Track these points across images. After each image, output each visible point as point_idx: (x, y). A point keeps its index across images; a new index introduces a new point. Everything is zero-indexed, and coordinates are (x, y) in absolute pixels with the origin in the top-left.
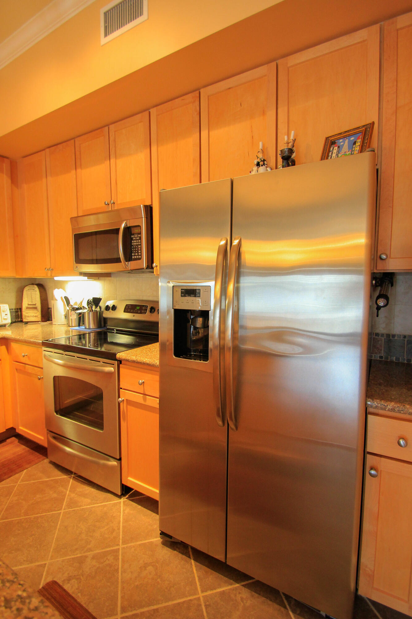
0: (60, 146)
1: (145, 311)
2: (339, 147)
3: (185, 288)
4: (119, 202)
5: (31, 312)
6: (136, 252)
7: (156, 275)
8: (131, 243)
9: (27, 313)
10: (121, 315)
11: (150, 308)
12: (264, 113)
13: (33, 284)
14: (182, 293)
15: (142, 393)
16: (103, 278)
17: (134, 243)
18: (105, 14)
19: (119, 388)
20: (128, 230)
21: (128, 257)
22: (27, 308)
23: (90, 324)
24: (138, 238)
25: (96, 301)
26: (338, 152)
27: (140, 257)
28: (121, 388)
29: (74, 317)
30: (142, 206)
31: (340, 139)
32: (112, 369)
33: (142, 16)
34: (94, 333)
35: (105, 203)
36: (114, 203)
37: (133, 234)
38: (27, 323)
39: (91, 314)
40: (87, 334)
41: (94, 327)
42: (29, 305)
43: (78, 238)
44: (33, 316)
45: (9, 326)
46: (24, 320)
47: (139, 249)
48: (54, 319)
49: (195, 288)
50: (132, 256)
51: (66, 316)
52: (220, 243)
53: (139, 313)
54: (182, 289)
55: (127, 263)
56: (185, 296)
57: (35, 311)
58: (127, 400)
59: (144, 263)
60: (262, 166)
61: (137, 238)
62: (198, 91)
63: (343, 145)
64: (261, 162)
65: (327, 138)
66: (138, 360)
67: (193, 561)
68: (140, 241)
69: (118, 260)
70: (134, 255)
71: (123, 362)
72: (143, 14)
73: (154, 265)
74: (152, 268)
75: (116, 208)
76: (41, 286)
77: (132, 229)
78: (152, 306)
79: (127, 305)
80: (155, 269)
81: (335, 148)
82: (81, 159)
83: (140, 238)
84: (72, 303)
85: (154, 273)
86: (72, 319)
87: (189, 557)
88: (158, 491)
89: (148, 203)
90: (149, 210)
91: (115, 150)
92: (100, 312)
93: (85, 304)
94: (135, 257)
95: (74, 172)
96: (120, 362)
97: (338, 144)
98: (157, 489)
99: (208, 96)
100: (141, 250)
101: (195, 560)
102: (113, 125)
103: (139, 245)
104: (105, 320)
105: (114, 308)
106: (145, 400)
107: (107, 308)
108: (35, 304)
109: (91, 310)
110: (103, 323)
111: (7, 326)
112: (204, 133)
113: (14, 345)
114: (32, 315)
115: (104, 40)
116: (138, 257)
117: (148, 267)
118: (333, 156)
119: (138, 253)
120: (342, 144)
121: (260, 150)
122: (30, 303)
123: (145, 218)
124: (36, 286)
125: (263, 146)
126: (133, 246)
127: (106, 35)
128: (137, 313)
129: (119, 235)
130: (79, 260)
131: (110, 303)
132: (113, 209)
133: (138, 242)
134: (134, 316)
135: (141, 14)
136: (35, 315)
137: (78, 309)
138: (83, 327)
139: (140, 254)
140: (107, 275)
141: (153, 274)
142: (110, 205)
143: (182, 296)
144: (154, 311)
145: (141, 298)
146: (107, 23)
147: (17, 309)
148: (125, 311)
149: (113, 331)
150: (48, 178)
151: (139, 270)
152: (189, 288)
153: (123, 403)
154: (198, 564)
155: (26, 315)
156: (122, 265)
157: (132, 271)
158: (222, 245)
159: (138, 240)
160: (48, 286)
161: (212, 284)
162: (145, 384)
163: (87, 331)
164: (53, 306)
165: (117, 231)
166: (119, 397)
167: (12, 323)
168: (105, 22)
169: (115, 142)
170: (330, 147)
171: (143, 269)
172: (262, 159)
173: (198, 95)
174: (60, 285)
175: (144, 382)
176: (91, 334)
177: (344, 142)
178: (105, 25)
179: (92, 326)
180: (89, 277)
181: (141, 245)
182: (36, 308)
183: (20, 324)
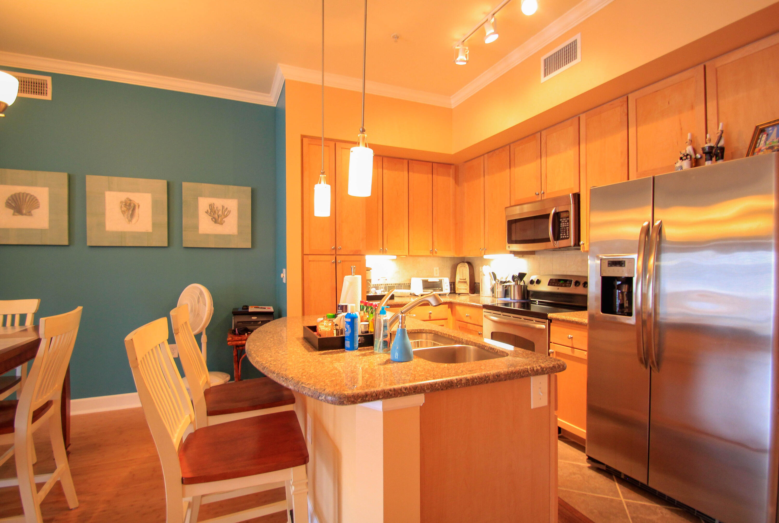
0: (497, 152)
1: (570, 285)
2: (767, 135)
3: (612, 260)
4: (548, 192)
5: (462, 285)
6: (564, 232)
7: (582, 252)
8: (560, 225)
9: (459, 286)
10: (544, 287)
11: (575, 281)
12: (692, 108)
13: (463, 262)
14: (609, 264)
15: (571, 346)
16: (528, 256)
17: (562, 225)
18: (545, 60)
19: (549, 342)
20: (557, 215)
21: (557, 237)
22: (459, 282)
23: (515, 296)
24: (567, 221)
25: (522, 276)
26: (767, 139)
27: (568, 236)
28: (551, 342)
29: (499, 290)
30: (571, 194)
31: (769, 127)
32: (543, 326)
33: (576, 60)
34: (518, 303)
35: (536, 193)
36: (544, 193)
37: (562, 218)
38: (459, 294)
39: (516, 287)
40: (512, 304)
41: (518, 299)
42: (460, 279)
43: (511, 223)
44: (464, 289)
45: (448, 295)
46: (457, 292)
47: (568, 230)
48: (482, 291)
49: (621, 260)
50: (560, 236)
51: (493, 290)
52: (643, 224)
53: (563, 287)
54: (609, 261)
55: (555, 242)
56: (611, 266)
57: (465, 285)
58: (556, 352)
59: (572, 241)
60: (685, 160)
61: (565, 221)
62: (626, 97)
63: (772, 133)
64: (684, 157)
65: (757, 127)
66: (568, 319)
67: (617, 484)
68: (568, 223)
69: (548, 240)
70: (562, 236)
71: (553, 321)
72: (577, 58)
73: (581, 243)
74: (579, 245)
75: (545, 198)
76: (470, 264)
77: (562, 214)
78: (577, 280)
79: (551, 280)
80: (582, 246)
81: (763, 136)
82: (514, 160)
83: (568, 221)
84: (498, 278)
85: (580, 249)
86: (497, 292)
87: (614, 480)
88: (585, 431)
89: (576, 191)
90: (577, 197)
91: (546, 150)
92: (524, 286)
93: (510, 279)
94: (564, 237)
95: (508, 170)
96: (550, 320)
97: (767, 132)
98: (584, 429)
99: (636, 100)
100: (569, 231)
101: (618, 482)
102: (545, 131)
103: (568, 227)
104: (528, 292)
105: (538, 282)
106: (573, 352)
107: (532, 282)
108: (465, 278)
109: (517, 284)
110: (526, 295)
111: (447, 295)
112: (632, 130)
113: (458, 308)
114: (463, 287)
115: (543, 79)
116: (566, 237)
117: (575, 245)
118: (761, 143)
119: (566, 233)
120: (770, 132)
121: (688, 141)
122: (461, 278)
123: (573, 204)
124: (466, 264)
125: (692, 136)
126: (561, 227)
127: (545, 76)
128: (562, 286)
129: (550, 219)
130: (510, 241)
131: (534, 278)
132: (542, 199)
133: (567, 224)
134: (558, 289)
135: (575, 58)
136: (465, 288)
137: (505, 282)
138: (508, 299)
139: (568, 234)
140: (532, 253)
141: (579, 251)
142: (540, 195)
143: (608, 266)
144: (579, 285)
145: (565, 273)
146: (546, 66)
147: (451, 283)
148: (549, 285)
149: (535, 303)
150: (486, 177)
151: (567, 248)
152: (615, 260)
153: (553, 354)
154: (622, 486)
155: (459, 287)
156: (551, 244)
157: (560, 249)
158: (645, 226)
159: (566, 222)
160: (476, 263)
161: (635, 256)
162: (573, 339)
163: (513, 301)
164: (482, 280)
165: (547, 216)
166: (549, 349)
167: (450, 293)
168: (545, 66)
169: (546, 144)
170: (759, 135)
171: (571, 246)
172: (686, 154)
173: (626, 100)
174: (487, 262)
175: (572, 337)
176: (516, 304)
177: (773, 130)
178: (544, 68)
179: (517, 297)
180: (515, 255)
181: (569, 226)
182: (466, 282)
183: (454, 295)
